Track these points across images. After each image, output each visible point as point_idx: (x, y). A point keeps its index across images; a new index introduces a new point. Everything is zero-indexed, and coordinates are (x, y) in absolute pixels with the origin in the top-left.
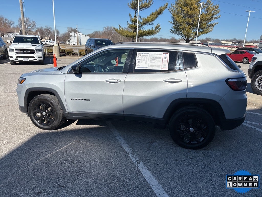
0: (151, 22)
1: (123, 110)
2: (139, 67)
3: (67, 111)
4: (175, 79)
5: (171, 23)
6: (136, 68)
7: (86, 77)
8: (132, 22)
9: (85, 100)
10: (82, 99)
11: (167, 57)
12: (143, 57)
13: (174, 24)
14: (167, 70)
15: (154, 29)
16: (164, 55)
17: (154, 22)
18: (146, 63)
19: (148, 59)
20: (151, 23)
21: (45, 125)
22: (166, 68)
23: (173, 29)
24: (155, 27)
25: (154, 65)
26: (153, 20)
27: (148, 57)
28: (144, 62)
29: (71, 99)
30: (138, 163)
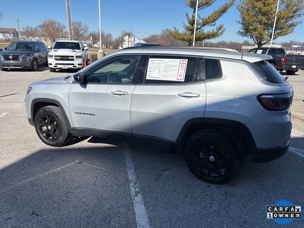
0: (213, 22)
1: (131, 129)
2: (150, 77)
3: (72, 126)
4: (191, 93)
5: (239, 22)
6: (147, 79)
7: (92, 88)
8: (190, 23)
9: (89, 114)
10: (86, 114)
11: (184, 65)
12: (156, 65)
13: (243, 24)
14: (184, 81)
15: (215, 30)
16: (181, 62)
17: (216, 22)
18: (159, 73)
19: (161, 67)
20: (213, 24)
21: (50, 140)
22: (182, 79)
23: (241, 31)
24: (217, 28)
25: (167, 75)
26: (214, 20)
27: (161, 65)
28: (157, 71)
29: (76, 113)
30: (136, 195)
